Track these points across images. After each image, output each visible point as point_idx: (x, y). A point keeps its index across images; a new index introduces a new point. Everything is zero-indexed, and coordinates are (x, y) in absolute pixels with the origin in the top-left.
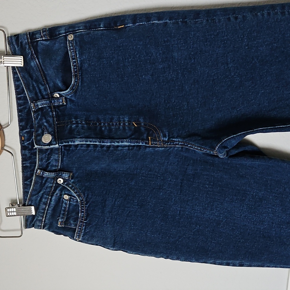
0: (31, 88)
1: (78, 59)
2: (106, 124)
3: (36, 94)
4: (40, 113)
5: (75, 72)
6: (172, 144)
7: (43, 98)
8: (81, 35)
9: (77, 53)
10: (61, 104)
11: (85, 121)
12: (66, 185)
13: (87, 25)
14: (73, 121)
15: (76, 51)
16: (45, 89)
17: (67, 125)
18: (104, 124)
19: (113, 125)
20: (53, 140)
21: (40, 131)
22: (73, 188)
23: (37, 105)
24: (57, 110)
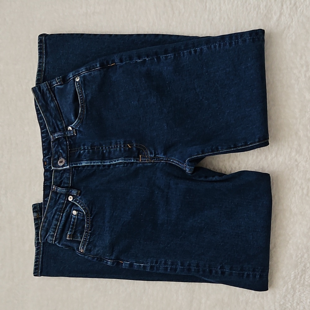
0: (51, 124)
1: (84, 94)
2: (107, 148)
3: (55, 128)
4: (57, 142)
5: (82, 104)
6: (158, 159)
7: (60, 131)
8: (84, 76)
9: (83, 89)
10: (72, 135)
11: (91, 146)
12: (75, 201)
13: (88, 67)
14: (81, 148)
15: (82, 88)
16: (62, 124)
17: (77, 152)
18: (105, 148)
19: (112, 148)
20: (66, 163)
21: (56, 157)
22: (80, 203)
23: (55, 137)
24: (70, 140)
